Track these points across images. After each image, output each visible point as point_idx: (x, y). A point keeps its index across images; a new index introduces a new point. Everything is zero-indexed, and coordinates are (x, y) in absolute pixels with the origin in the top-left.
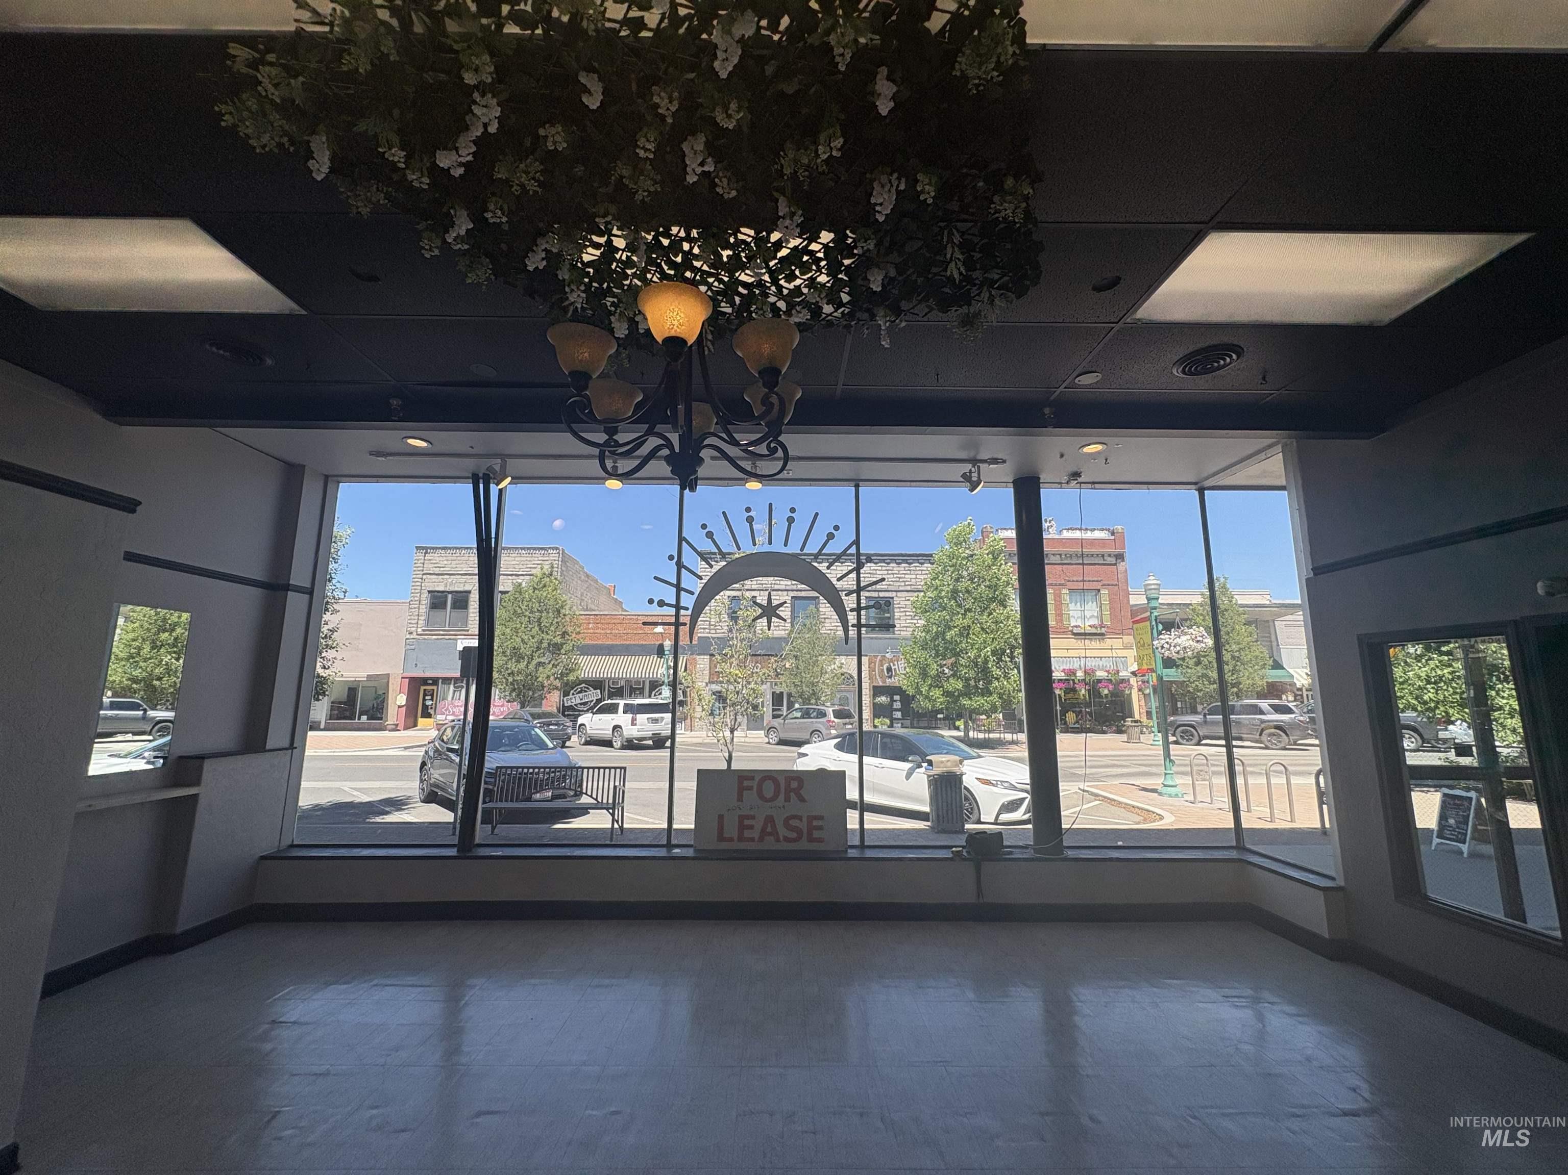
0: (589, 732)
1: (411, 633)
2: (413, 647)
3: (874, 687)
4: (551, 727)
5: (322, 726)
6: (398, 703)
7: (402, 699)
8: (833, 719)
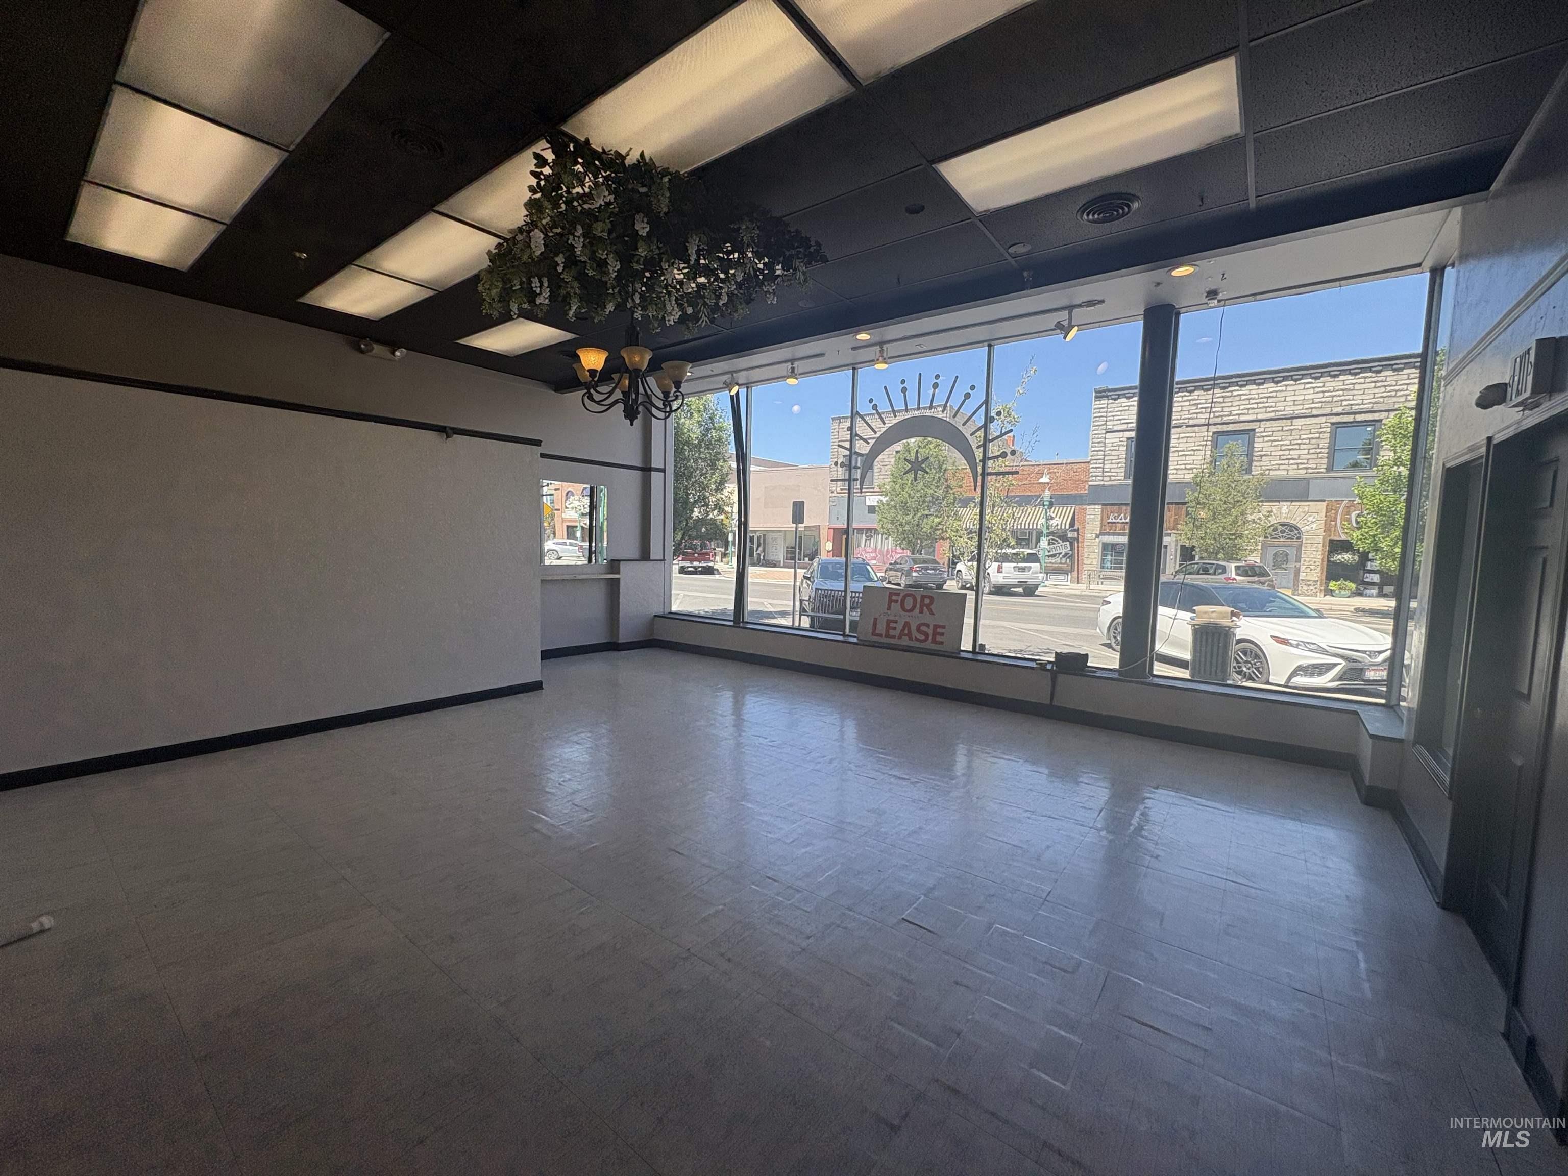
0: (964, 577)
1: (832, 492)
2: (834, 504)
3: (1331, 541)
4: (928, 571)
5: (782, 565)
6: (827, 549)
7: (829, 546)
8: (1233, 576)
